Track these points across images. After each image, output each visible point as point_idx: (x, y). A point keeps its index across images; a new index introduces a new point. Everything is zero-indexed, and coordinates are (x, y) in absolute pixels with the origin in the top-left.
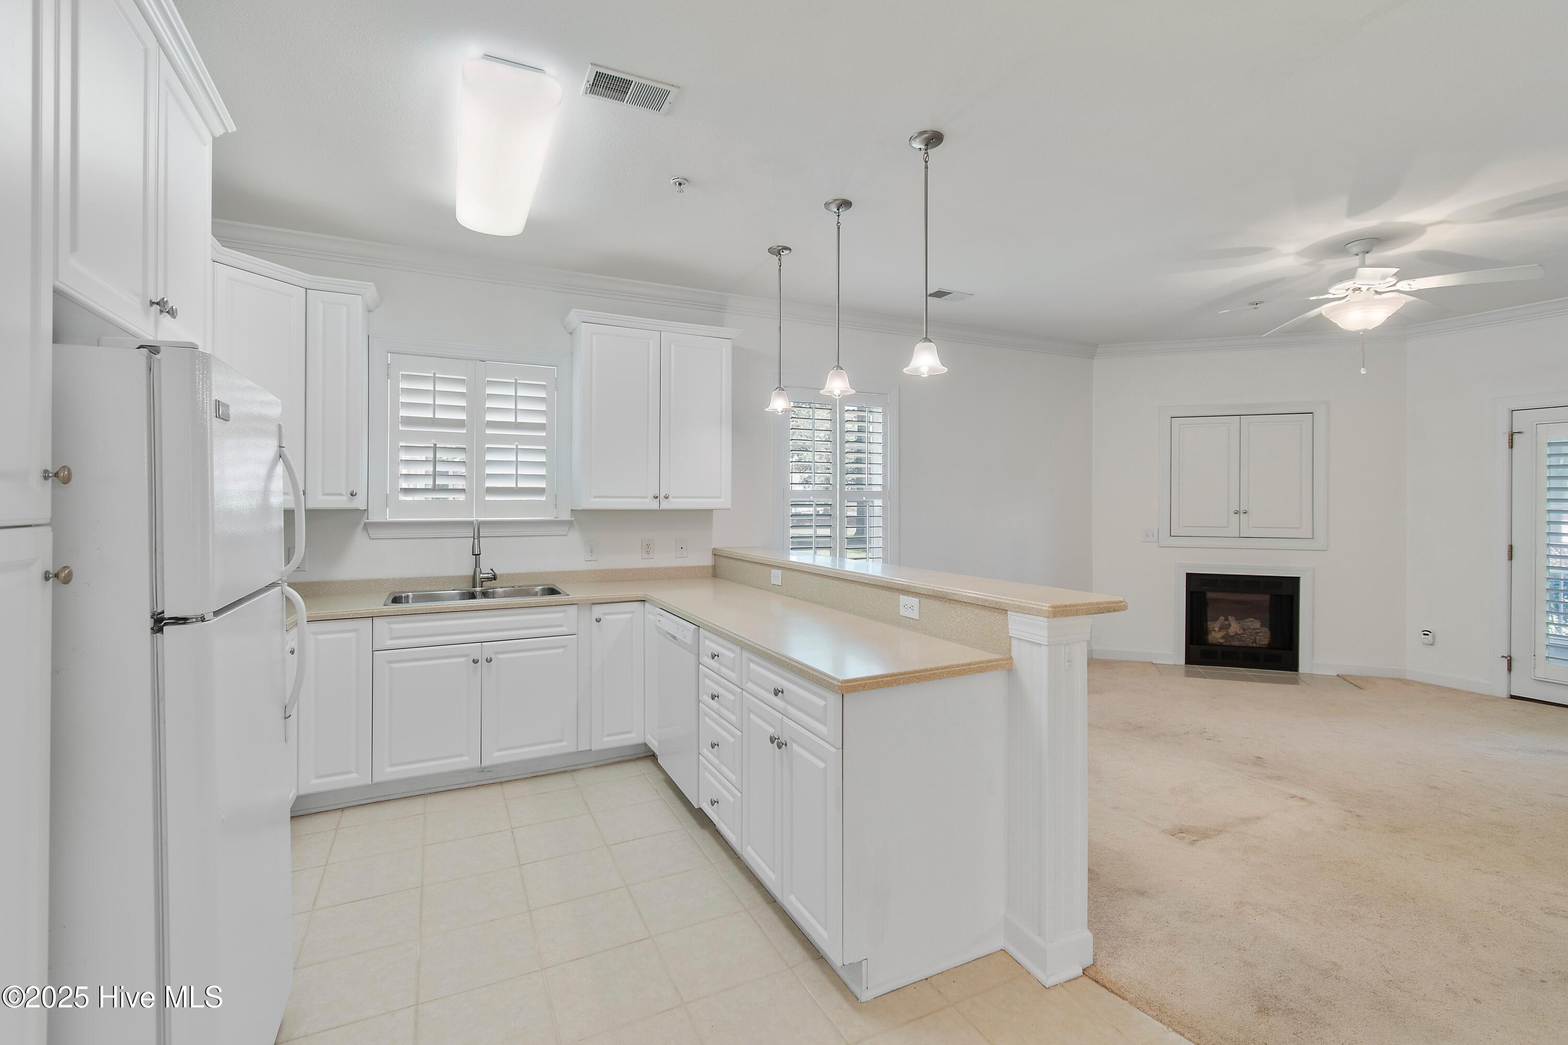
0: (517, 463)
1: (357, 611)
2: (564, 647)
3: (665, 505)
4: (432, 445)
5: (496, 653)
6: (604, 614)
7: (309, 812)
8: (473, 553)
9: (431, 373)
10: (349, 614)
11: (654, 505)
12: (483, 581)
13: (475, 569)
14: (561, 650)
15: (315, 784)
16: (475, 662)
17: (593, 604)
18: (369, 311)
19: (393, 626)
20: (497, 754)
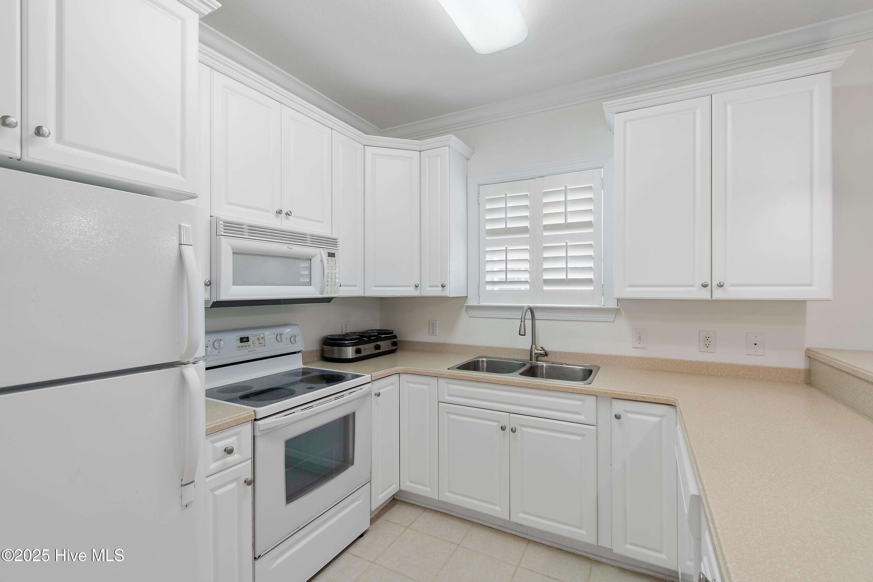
0: (566, 258)
1: (428, 370)
2: (583, 435)
3: (719, 294)
4: (505, 249)
5: (522, 426)
6: (627, 412)
7: (407, 500)
8: (519, 334)
9: (504, 195)
10: (424, 372)
11: (705, 294)
12: (538, 356)
13: (532, 345)
14: (579, 438)
15: (409, 486)
16: (503, 429)
17: (615, 398)
18: (468, 159)
19: (450, 386)
20: (521, 515)
